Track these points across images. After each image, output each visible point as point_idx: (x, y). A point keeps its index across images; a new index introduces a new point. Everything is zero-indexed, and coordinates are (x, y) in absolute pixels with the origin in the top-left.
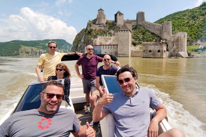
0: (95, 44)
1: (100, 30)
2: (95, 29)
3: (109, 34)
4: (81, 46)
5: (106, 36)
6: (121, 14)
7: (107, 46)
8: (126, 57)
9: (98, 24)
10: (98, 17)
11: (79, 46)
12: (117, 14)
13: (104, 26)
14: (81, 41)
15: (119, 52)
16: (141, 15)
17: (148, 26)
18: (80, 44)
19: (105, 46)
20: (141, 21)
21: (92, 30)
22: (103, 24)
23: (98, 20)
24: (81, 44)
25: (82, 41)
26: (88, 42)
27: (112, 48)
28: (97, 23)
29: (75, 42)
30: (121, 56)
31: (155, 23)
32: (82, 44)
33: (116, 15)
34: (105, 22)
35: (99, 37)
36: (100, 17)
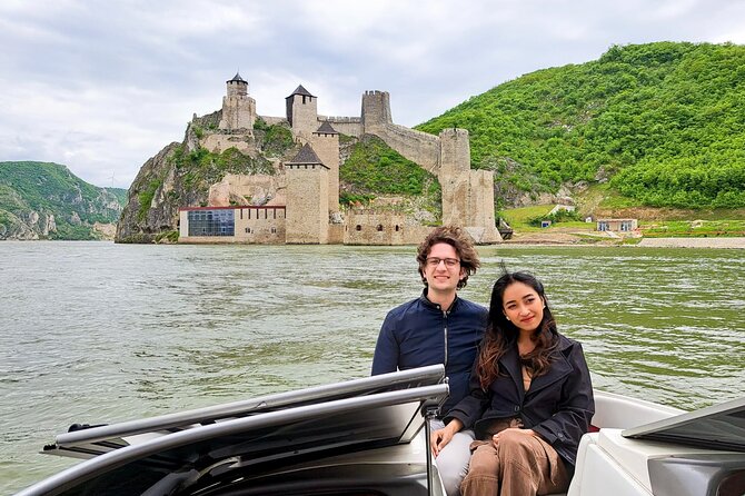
0: (214, 201)
1: (234, 150)
2: (216, 149)
3: (264, 165)
4: (161, 206)
5: (253, 174)
6: (307, 98)
7: (254, 211)
8: (311, 244)
9: (225, 132)
10: (228, 104)
11: (154, 204)
12: (293, 96)
13: (248, 140)
14: (162, 187)
15: (289, 230)
16: (376, 102)
17: (399, 139)
18: (157, 200)
19: (246, 211)
20: (378, 123)
21: (202, 153)
22: (243, 131)
23: (225, 116)
24: (161, 201)
25: (167, 188)
26: (188, 191)
27: (270, 217)
28: (223, 125)
29: (136, 192)
30: (295, 241)
31: (417, 132)
32: (165, 198)
33: (290, 100)
34: (253, 123)
35: (228, 178)
36: (234, 105)
